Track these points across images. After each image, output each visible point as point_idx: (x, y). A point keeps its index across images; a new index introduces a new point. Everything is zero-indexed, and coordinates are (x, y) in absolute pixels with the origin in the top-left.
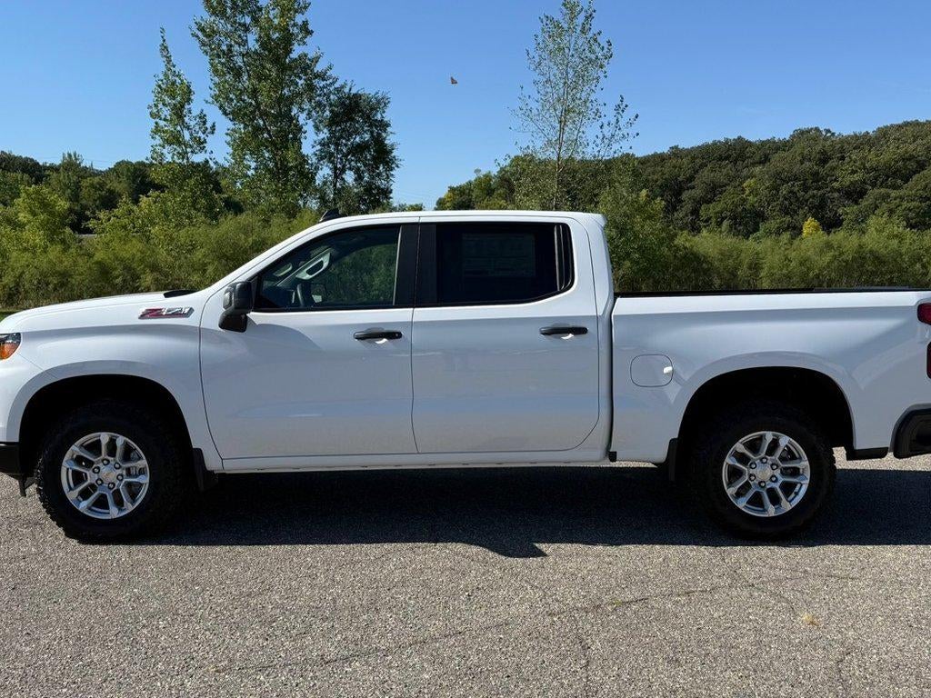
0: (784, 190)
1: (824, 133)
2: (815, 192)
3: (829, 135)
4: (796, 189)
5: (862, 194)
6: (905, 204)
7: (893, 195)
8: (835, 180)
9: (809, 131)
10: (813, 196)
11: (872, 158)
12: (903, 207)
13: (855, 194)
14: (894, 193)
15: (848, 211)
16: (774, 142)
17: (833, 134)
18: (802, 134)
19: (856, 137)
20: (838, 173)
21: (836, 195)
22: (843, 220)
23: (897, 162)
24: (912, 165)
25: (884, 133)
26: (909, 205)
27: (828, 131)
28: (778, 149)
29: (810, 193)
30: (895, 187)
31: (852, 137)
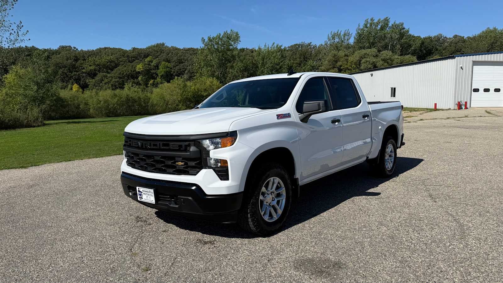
0: (60, 71)
1: (73, 48)
2: (76, 73)
3: (75, 49)
4: (66, 71)
5: (95, 75)
6: (114, 80)
7: (108, 76)
8: (84, 69)
9: (66, 47)
10: (75, 75)
11: (98, 60)
12: (113, 81)
13: (92, 75)
14: (109, 75)
15: (90, 81)
16: (51, 50)
17: (77, 49)
18: (63, 48)
19: (88, 51)
20: (84, 66)
21: (84, 75)
22: (89, 85)
23: (108, 63)
24: (113, 64)
25: (100, 51)
26: (115, 80)
27: (75, 48)
28: (53, 53)
29: (74, 73)
30: (108, 73)
31: (87, 51)
